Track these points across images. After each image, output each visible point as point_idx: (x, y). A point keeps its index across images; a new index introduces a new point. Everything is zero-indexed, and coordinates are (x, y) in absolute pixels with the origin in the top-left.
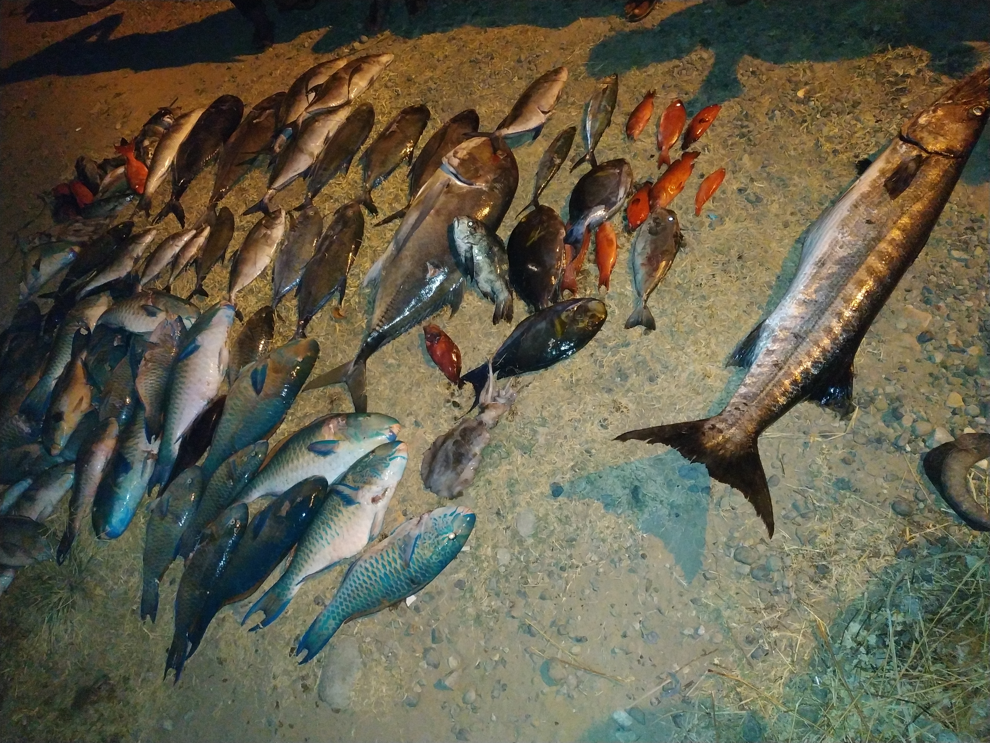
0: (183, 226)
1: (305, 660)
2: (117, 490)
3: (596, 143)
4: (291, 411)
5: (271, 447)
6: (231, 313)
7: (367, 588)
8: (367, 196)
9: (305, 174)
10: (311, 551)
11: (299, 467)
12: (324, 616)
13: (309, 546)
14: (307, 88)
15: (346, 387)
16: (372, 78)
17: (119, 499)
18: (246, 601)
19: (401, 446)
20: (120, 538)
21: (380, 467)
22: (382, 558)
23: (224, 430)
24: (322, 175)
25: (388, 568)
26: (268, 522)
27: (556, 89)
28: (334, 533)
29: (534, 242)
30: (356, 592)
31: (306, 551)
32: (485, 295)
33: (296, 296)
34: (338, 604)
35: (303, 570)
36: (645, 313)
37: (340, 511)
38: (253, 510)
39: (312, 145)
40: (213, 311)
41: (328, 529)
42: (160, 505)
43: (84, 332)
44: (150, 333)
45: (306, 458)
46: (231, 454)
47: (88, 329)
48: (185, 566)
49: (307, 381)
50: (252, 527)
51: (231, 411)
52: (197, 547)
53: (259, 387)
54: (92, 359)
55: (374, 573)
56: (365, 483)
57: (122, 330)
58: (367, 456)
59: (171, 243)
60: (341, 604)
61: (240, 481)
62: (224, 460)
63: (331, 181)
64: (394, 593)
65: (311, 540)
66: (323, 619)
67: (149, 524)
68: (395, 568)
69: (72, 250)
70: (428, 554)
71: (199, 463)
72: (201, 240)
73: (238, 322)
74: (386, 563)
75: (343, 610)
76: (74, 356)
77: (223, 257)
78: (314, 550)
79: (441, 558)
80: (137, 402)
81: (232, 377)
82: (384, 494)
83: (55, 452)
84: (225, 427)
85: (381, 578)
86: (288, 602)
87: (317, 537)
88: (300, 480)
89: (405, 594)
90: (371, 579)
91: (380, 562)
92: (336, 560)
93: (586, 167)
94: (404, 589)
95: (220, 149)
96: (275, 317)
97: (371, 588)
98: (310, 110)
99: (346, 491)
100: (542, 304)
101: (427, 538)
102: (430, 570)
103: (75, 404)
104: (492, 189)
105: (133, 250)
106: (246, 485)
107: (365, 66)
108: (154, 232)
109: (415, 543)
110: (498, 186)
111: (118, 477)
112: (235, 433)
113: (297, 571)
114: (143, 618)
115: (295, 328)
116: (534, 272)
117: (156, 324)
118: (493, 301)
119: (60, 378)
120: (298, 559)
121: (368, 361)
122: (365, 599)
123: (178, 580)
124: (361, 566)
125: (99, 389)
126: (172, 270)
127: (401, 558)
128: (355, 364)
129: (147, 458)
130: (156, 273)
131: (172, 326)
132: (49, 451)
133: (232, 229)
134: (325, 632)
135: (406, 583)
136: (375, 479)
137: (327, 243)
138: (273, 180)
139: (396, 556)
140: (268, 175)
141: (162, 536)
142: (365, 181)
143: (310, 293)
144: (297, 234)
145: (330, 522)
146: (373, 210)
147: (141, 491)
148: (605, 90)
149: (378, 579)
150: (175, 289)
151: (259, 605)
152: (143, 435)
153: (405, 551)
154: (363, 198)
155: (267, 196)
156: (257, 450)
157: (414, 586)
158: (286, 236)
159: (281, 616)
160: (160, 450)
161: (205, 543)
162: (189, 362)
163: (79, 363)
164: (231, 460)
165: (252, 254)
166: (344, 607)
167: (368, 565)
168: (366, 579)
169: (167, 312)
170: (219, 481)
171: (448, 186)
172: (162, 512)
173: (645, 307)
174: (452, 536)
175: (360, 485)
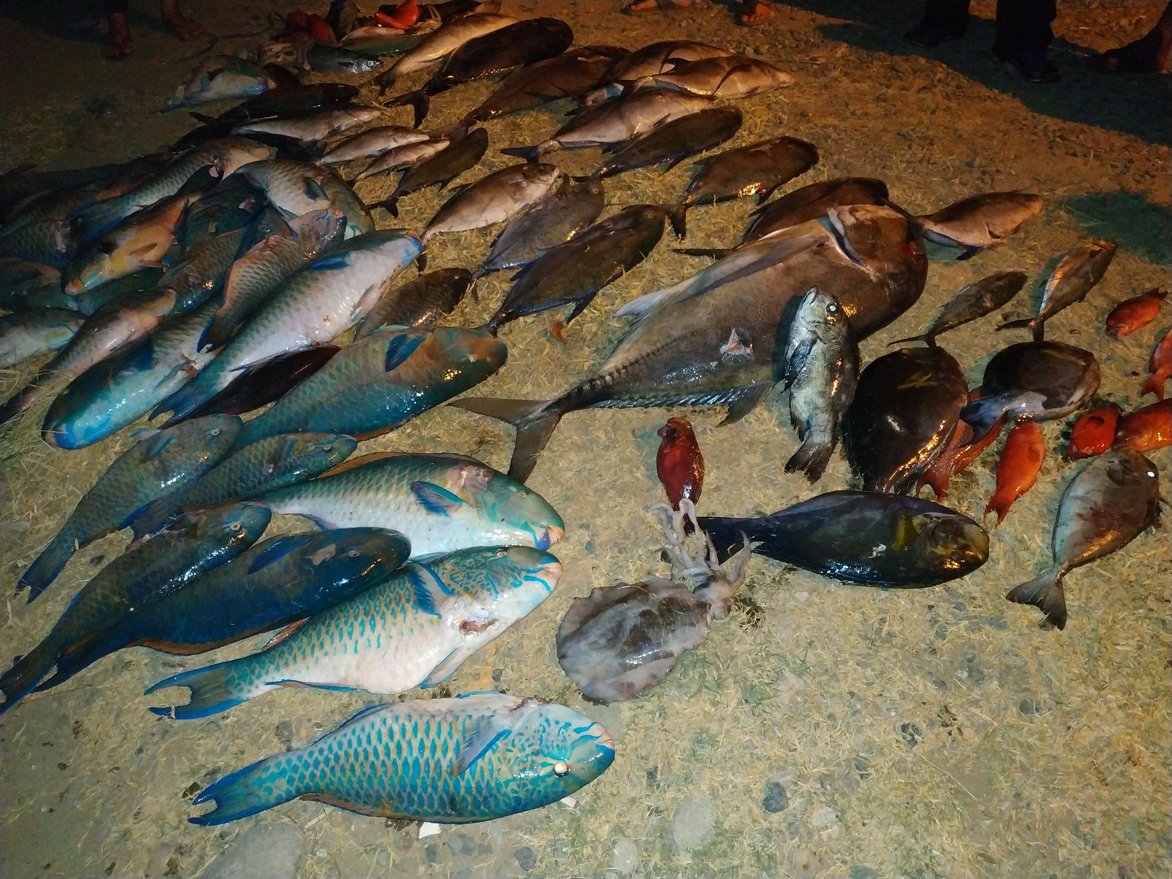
0: (417, 125)
1: (202, 821)
2: (112, 386)
3: (1052, 312)
4: (417, 421)
5: (356, 454)
6: (414, 251)
7: (373, 765)
8: (682, 211)
9: (607, 147)
10: (322, 645)
11: (383, 505)
12: (278, 765)
13: (323, 636)
14: (668, 55)
15: (514, 433)
16: (756, 88)
17: (104, 398)
18: (177, 659)
19: (553, 567)
20: (73, 452)
21: (503, 580)
22: (427, 731)
23: (308, 391)
24: (634, 155)
25: (427, 754)
26: (286, 558)
27: (1020, 216)
28: (373, 638)
29: (912, 390)
30: (352, 759)
31: (314, 640)
32: (795, 421)
33: (512, 280)
34: (311, 761)
35: (292, 667)
36: (1053, 592)
37: (403, 610)
38: (274, 528)
39: (640, 118)
40: (392, 235)
41: (368, 627)
42: (155, 439)
43: (214, 173)
44: (293, 216)
45: (401, 497)
46: (296, 431)
47: (221, 173)
48: (127, 548)
49: (462, 396)
50: (259, 551)
51: (334, 371)
52: (164, 531)
53: (394, 360)
54: (202, 207)
55: (399, 746)
56: (467, 590)
57: (261, 194)
58: (493, 549)
59: (390, 133)
60: (317, 763)
61: (284, 474)
62: (280, 432)
63: (640, 170)
64: (411, 802)
65: (333, 628)
66: (273, 770)
67: (123, 456)
68: (438, 763)
69: (266, 83)
70: (505, 773)
71: (245, 417)
72: (429, 151)
73: (415, 270)
74: (428, 743)
75: (313, 776)
76: (182, 193)
77: (445, 184)
78: (327, 646)
79: (522, 795)
80: (219, 293)
81: (364, 331)
82: (485, 626)
83: (72, 289)
84: (312, 389)
85: (406, 763)
86: (238, 702)
87: (345, 628)
88: (370, 525)
89: (427, 814)
90: (388, 754)
91: (420, 736)
92: (351, 684)
93: (1026, 336)
94: (431, 806)
95: (516, 69)
96: (469, 290)
97: (380, 771)
98: (660, 79)
99: (431, 586)
100: (882, 485)
101: (518, 744)
102: (492, 801)
103: (140, 246)
104: (882, 284)
105: (338, 118)
106: (288, 485)
107: (755, 70)
108: (376, 113)
109: (493, 742)
110: (892, 285)
111: (126, 368)
112: (321, 403)
113: (282, 662)
114: (21, 586)
115: (487, 318)
116: (893, 430)
117: (311, 209)
118: (801, 436)
119: (146, 207)
120: (295, 645)
121: (566, 416)
122: (360, 782)
123: (105, 563)
124: (384, 721)
125: (183, 248)
126: (370, 166)
127: (457, 750)
128: (547, 409)
129: (181, 368)
130: (348, 158)
131: (328, 224)
132: (63, 285)
133: (477, 158)
134: (262, 793)
135: (441, 798)
136: (486, 593)
137: (597, 234)
138: (563, 132)
139: (452, 745)
140: (559, 126)
141: (126, 484)
142: (689, 191)
143: (537, 284)
144: (562, 204)
145: (378, 618)
146: (680, 229)
147: (143, 408)
148: (1093, 254)
149: (400, 763)
150: (360, 188)
151: (192, 678)
152: (196, 336)
153: (470, 744)
154: (674, 210)
155: (546, 145)
156: (336, 445)
157: (449, 811)
158: (546, 200)
159: (212, 717)
160: (206, 368)
161: (175, 532)
162: (320, 277)
163: (181, 204)
164: (291, 437)
165: (486, 198)
166: (318, 773)
167: (396, 728)
168: (380, 749)
169: (333, 203)
170: (256, 457)
171: (821, 247)
172: (149, 449)
173: (1059, 583)
174: (560, 768)
175: (458, 589)
